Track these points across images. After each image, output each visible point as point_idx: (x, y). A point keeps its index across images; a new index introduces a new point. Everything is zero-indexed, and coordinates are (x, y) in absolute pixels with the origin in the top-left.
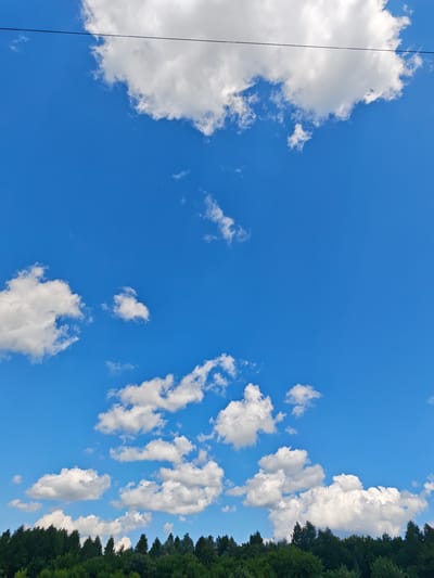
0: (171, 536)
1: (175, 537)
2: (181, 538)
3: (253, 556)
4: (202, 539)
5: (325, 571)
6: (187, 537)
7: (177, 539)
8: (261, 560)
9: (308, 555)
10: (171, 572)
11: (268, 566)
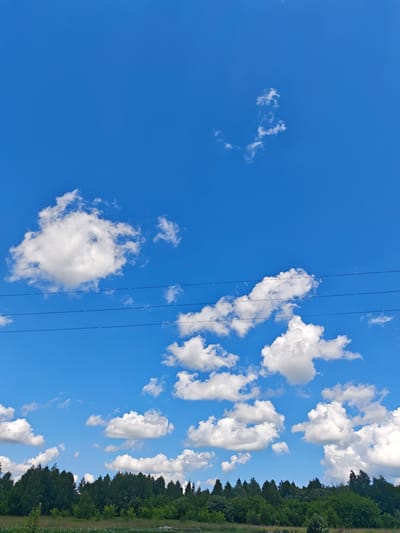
0: (239, 481)
1: (242, 482)
2: (249, 482)
3: (315, 500)
4: (266, 483)
5: (382, 514)
6: (253, 481)
7: (245, 483)
8: (323, 503)
9: (366, 500)
10: (246, 511)
11: (330, 509)
